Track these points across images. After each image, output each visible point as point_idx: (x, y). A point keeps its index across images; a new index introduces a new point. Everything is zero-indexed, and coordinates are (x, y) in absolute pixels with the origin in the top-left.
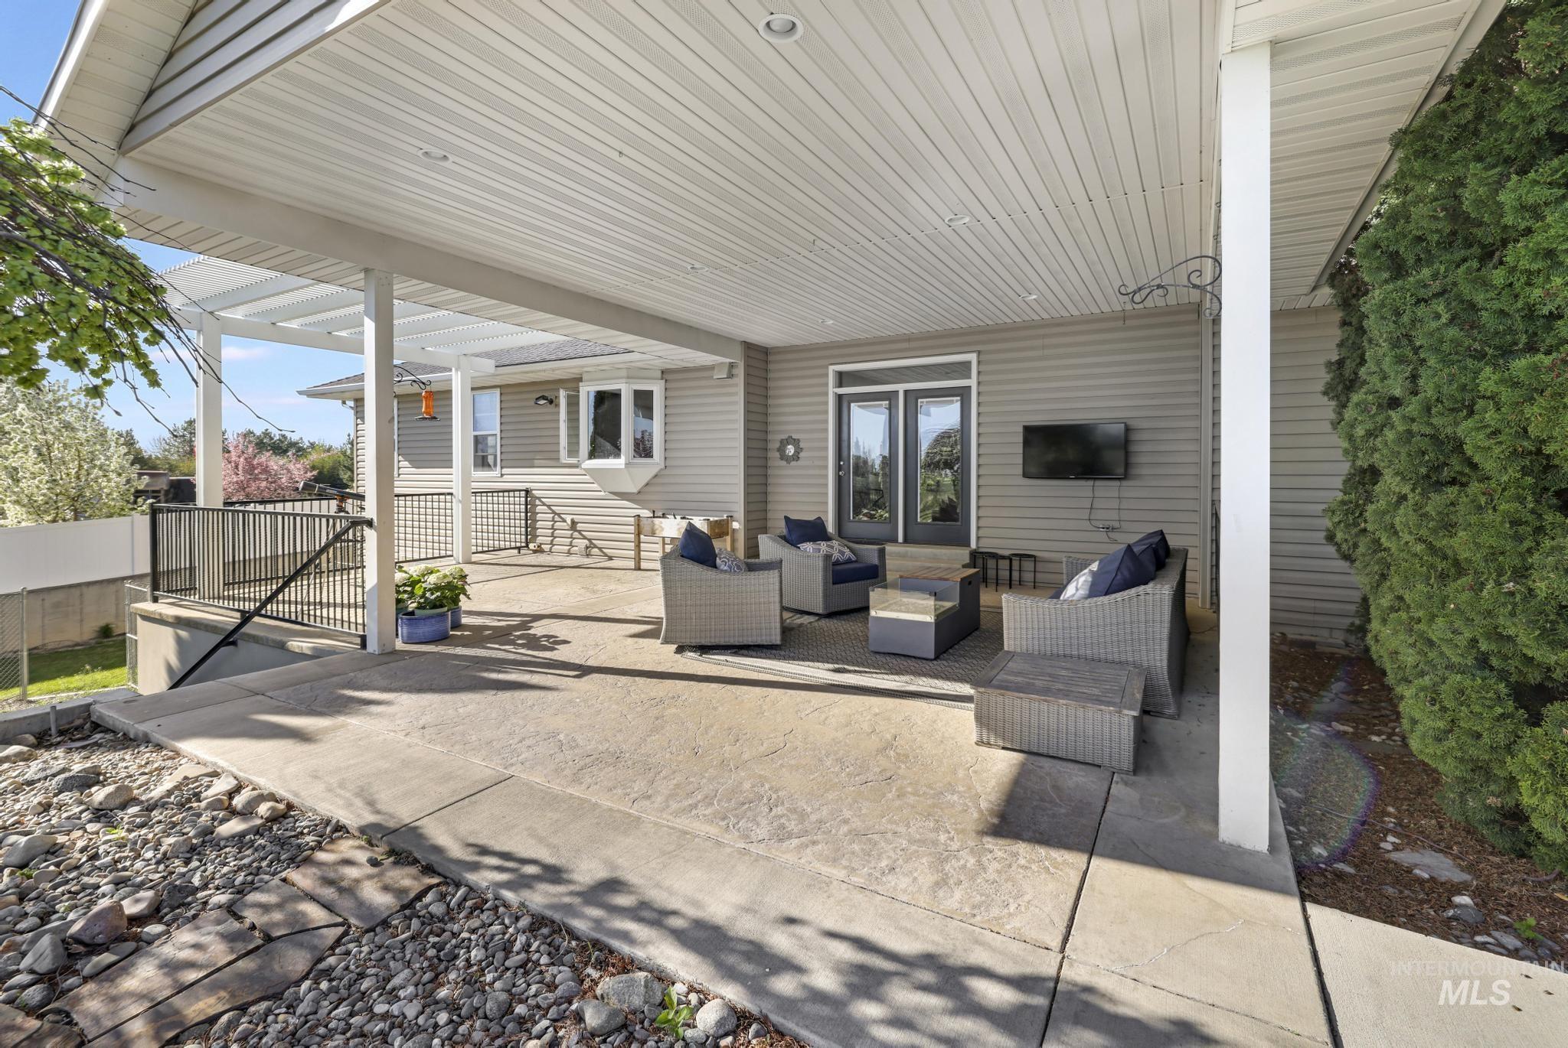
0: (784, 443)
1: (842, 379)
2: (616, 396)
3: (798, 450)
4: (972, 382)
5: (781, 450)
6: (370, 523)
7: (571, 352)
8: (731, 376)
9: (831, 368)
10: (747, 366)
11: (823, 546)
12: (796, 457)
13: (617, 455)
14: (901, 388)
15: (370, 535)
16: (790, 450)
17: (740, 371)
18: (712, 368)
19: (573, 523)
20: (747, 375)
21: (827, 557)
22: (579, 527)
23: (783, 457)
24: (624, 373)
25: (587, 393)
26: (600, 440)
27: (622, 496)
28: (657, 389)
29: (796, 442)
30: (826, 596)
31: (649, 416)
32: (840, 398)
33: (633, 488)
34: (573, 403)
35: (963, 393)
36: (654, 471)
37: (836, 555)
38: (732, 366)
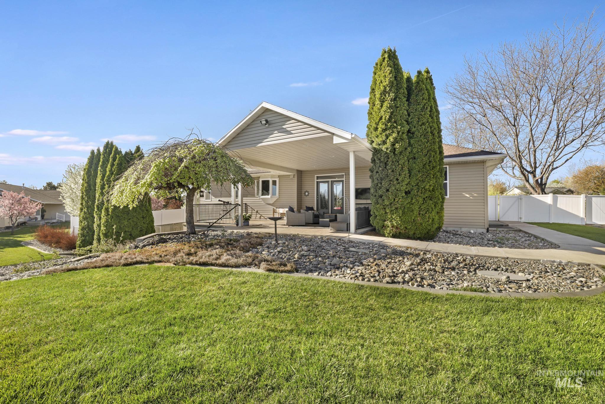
0: (305, 192)
1: (318, 178)
2: (268, 181)
3: (308, 194)
4: (344, 179)
5: (305, 193)
6: (240, 205)
7: (258, 172)
8: (294, 177)
9: (316, 175)
10: (297, 175)
11: (313, 211)
12: (308, 195)
13: (268, 195)
14: (330, 180)
15: (240, 207)
16: (307, 194)
17: (296, 176)
18: (290, 175)
19: (257, 211)
20: (298, 177)
21: (313, 213)
22: (258, 212)
23: (305, 195)
24: (270, 176)
25: (261, 180)
26: (264, 191)
27: (269, 204)
28: (277, 180)
29: (308, 192)
30: (313, 220)
31: (276, 185)
32: (317, 182)
33: (272, 203)
34: (258, 183)
35: (342, 181)
36: (277, 199)
37: (315, 213)
38: (294, 175)
